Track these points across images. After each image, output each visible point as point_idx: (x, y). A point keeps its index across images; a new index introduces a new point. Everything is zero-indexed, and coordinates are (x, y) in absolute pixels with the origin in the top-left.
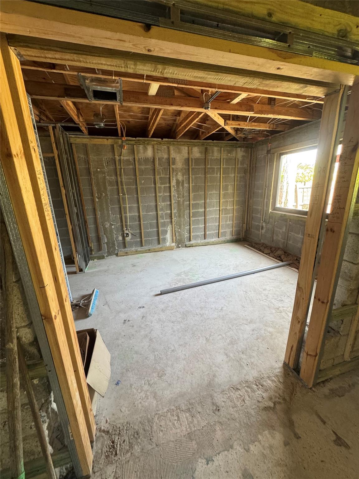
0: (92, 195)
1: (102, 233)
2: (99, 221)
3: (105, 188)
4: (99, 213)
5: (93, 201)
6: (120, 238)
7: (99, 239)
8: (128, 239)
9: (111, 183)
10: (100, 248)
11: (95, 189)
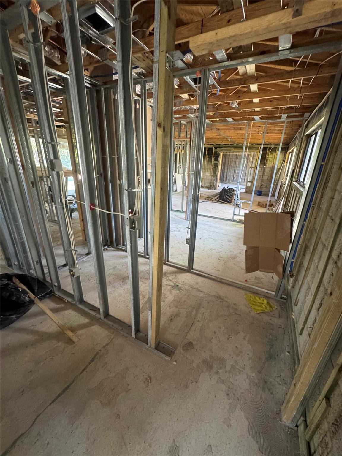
0: (228, 164)
1: (228, 176)
2: (228, 172)
3: (232, 162)
4: (228, 170)
5: (228, 166)
6: (232, 178)
7: (226, 178)
8: (234, 179)
9: (234, 162)
10: (226, 181)
11: (229, 163)
